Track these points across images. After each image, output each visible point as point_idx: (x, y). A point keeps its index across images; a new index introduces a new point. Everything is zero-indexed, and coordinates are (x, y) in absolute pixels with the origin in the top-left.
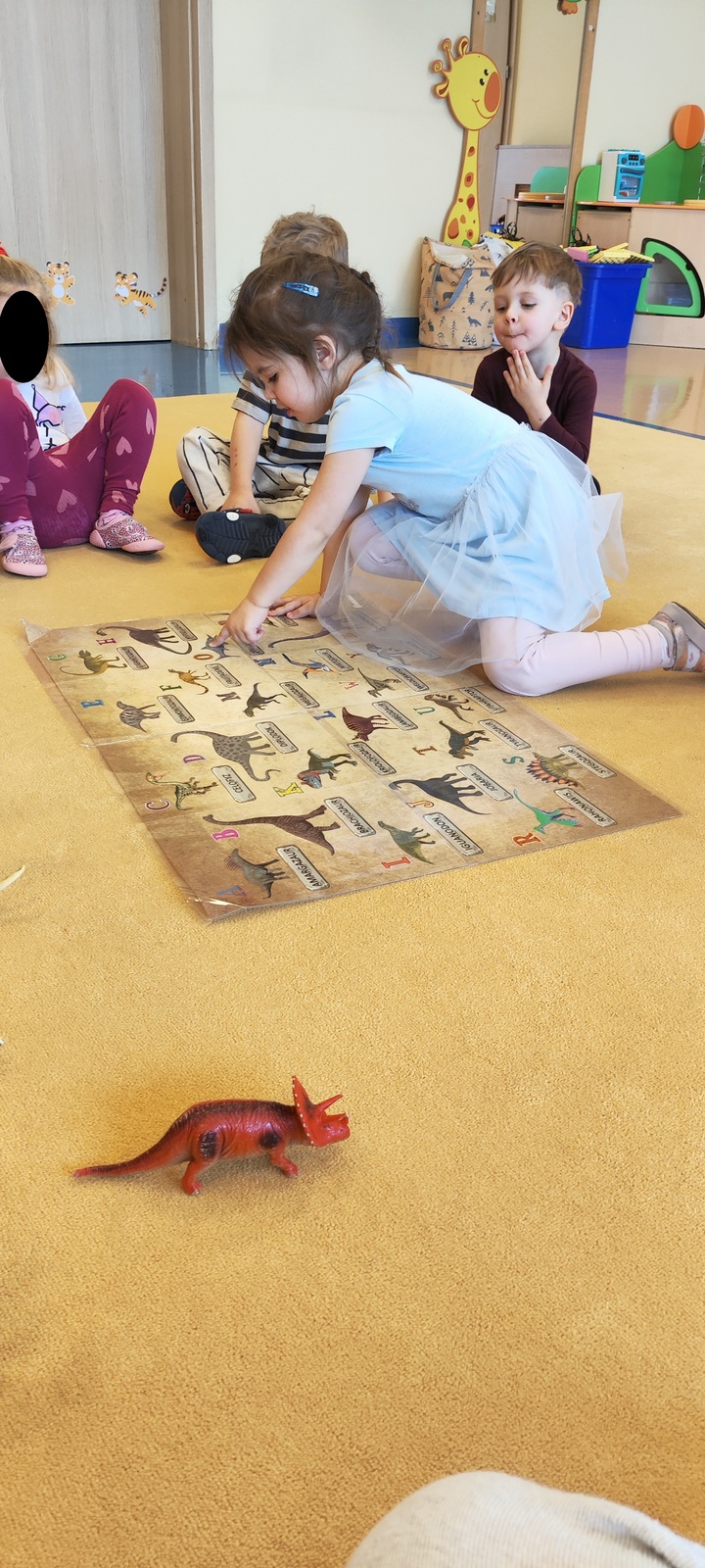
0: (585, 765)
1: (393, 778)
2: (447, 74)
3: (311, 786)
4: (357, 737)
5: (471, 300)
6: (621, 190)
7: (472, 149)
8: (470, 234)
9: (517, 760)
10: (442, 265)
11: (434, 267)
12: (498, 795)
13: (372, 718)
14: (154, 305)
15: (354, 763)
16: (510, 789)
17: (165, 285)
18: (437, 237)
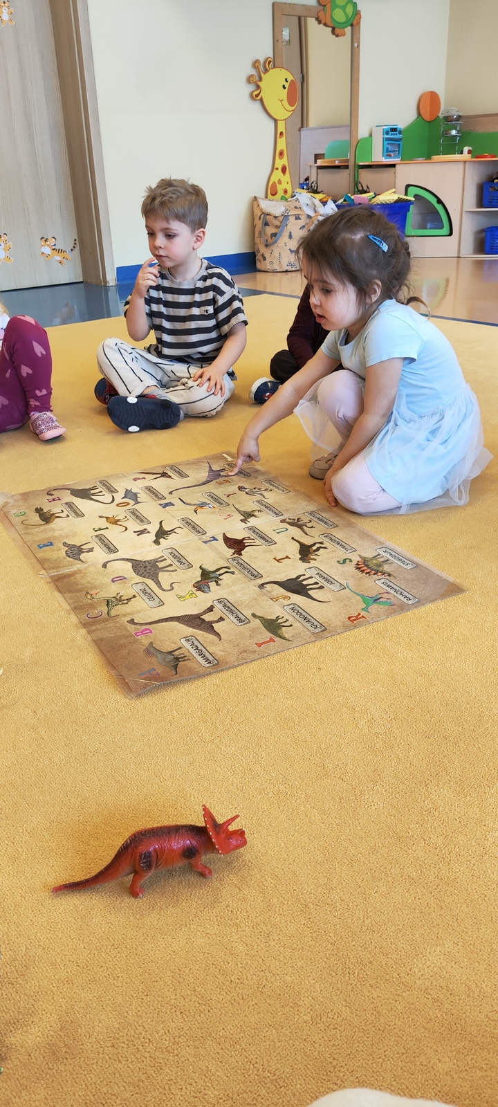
0: (395, 561)
1: (260, 581)
2: (259, 83)
3: (203, 592)
4: (234, 554)
5: (290, 237)
6: (388, 153)
7: (281, 133)
8: (286, 192)
9: (347, 561)
10: (268, 215)
11: (262, 216)
12: (335, 587)
13: (244, 539)
14: (69, 258)
15: (233, 573)
16: (343, 582)
17: (75, 244)
18: (263, 195)
